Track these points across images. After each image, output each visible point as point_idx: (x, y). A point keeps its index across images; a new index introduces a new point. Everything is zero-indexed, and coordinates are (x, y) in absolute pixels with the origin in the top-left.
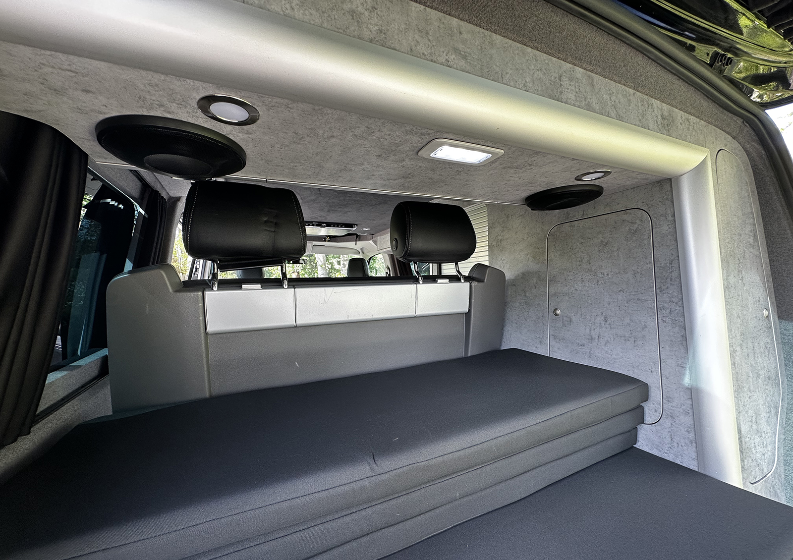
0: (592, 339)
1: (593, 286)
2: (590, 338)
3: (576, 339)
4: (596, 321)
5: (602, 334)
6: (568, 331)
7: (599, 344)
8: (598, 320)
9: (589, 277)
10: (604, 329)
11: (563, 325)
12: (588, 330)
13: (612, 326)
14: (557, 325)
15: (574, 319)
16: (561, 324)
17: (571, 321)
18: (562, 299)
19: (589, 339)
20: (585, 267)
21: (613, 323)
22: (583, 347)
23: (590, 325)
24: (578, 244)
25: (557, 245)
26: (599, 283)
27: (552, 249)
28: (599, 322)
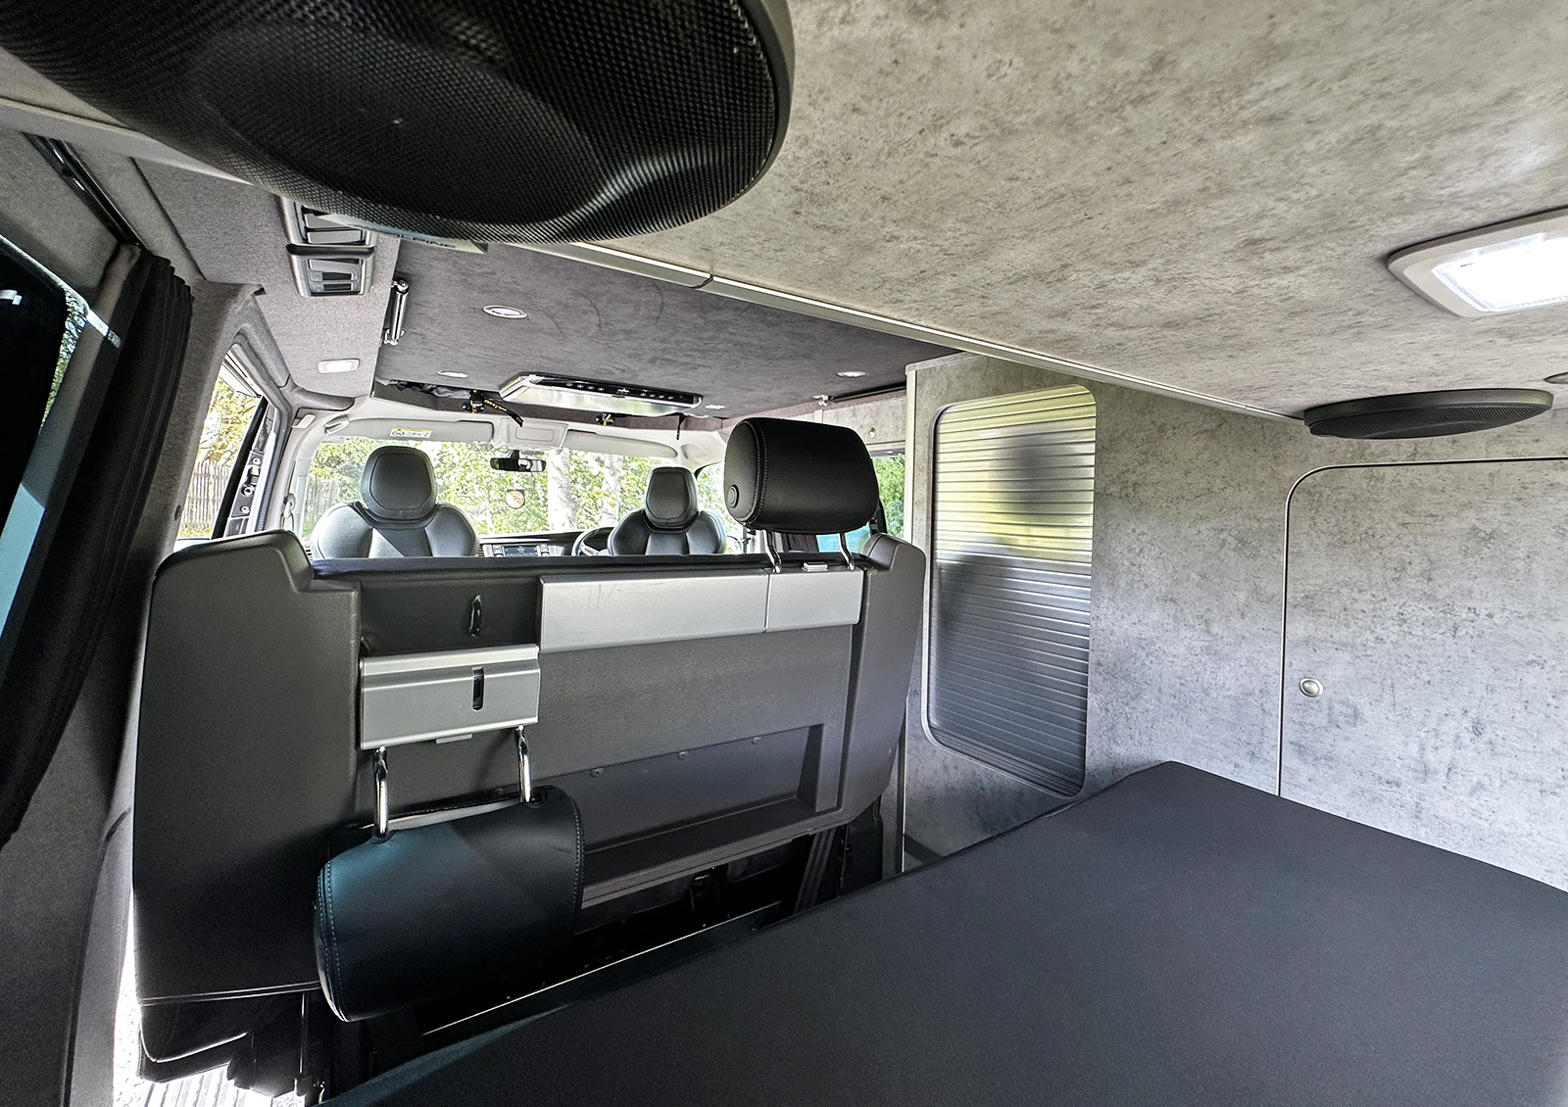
0: (1426, 772)
1: (1438, 637)
2: (1421, 768)
3: (1373, 765)
4: (1444, 728)
5: (1460, 764)
6: (1347, 739)
7: (1450, 787)
8: (1449, 727)
9: (1426, 614)
10: (1469, 753)
11: (1330, 722)
12: (1413, 749)
13: (1500, 749)
14: (1308, 720)
15: (1366, 712)
16: (1321, 719)
17: (1356, 715)
18: (1329, 658)
19: (1415, 771)
20: (1413, 586)
21: (1501, 742)
22: (1396, 788)
23: (1423, 735)
24: (1394, 526)
25: (1319, 520)
26: (1459, 634)
27: (1306, 525)
28: (1452, 732)
